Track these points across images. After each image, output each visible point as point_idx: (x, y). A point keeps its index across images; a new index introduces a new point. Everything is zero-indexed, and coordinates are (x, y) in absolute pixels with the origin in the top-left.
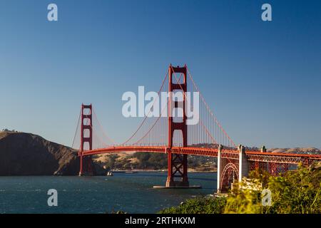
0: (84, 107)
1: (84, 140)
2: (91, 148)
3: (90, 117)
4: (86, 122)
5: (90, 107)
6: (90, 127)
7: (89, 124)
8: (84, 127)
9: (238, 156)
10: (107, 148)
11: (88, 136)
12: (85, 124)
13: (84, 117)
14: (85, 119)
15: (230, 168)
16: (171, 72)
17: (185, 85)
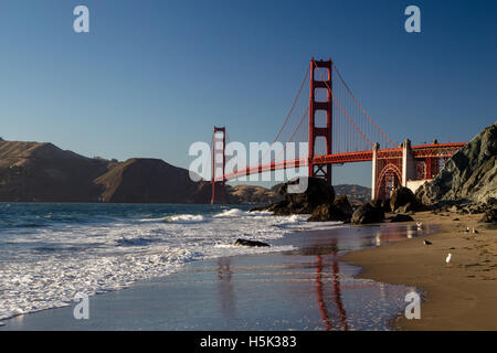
0: (217, 129)
3: (223, 140)
5: (223, 129)
9: (401, 153)
15: (390, 171)
16: (314, 67)
17: (330, 83)
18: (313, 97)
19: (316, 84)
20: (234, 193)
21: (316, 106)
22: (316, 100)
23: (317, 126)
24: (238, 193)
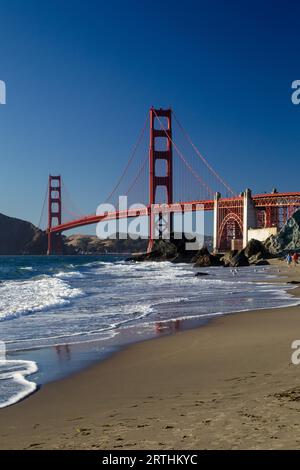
0: (52, 178)
1: (52, 215)
2: (60, 223)
3: (59, 189)
4: (55, 195)
5: (58, 178)
6: (58, 201)
7: (57, 197)
8: (52, 201)
9: (242, 203)
10: (77, 219)
11: (57, 211)
12: (53, 197)
13: (51, 189)
14: (53, 193)
15: (231, 220)
16: (153, 116)
17: (169, 132)
18: (153, 147)
19: (156, 133)
20: (69, 244)
21: (156, 155)
22: (157, 149)
23: (157, 175)
24: (74, 243)
